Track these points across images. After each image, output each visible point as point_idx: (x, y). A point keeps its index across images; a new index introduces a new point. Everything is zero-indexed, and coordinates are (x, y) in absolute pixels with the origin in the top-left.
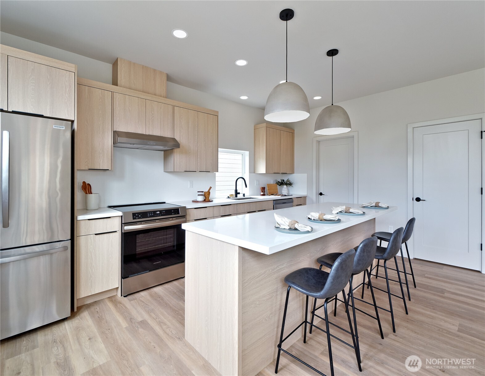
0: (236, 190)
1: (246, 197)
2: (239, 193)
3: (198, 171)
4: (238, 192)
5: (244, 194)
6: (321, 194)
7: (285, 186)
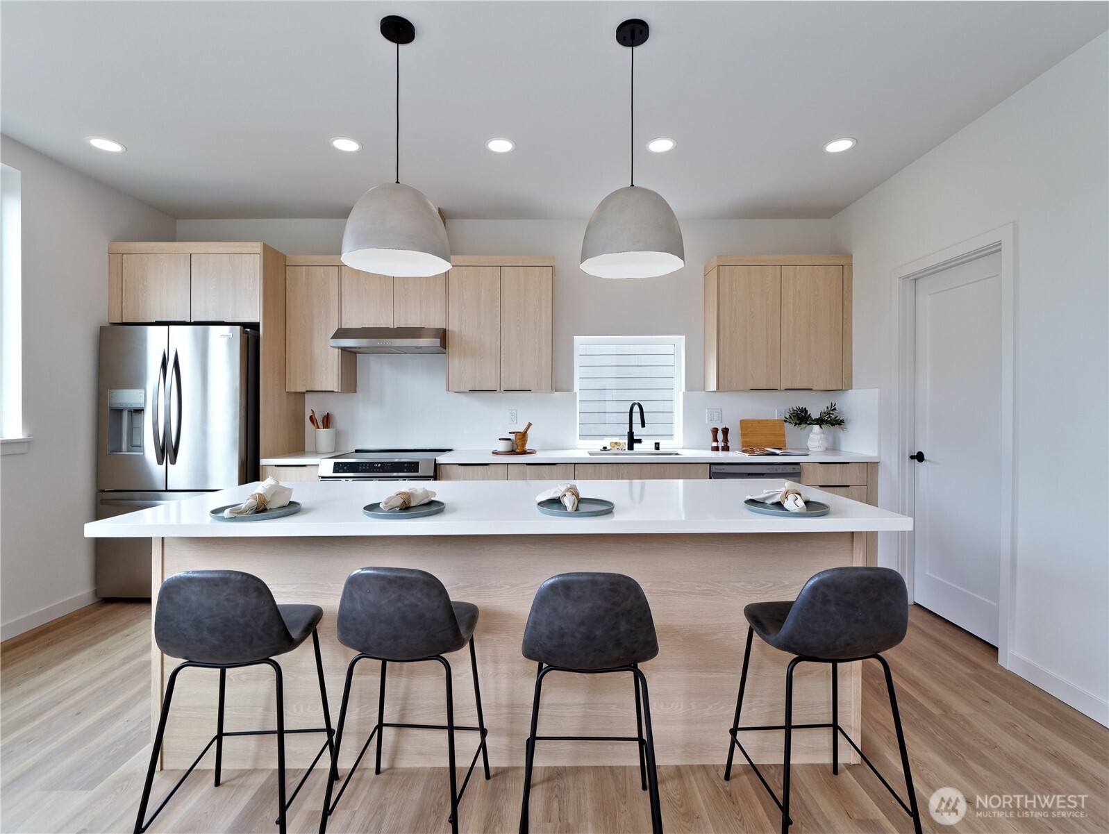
0: (631, 434)
1: (661, 450)
2: (639, 441)
3: (502, 390)
4: (635, 438)
5: (658, 444)
6: (920, 457)
7: (816, 428)
